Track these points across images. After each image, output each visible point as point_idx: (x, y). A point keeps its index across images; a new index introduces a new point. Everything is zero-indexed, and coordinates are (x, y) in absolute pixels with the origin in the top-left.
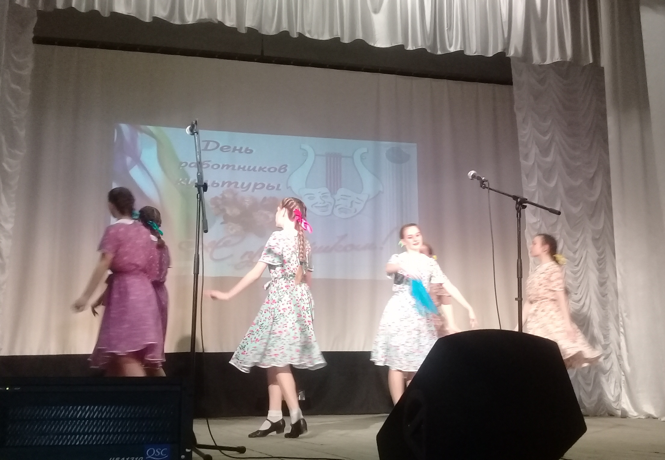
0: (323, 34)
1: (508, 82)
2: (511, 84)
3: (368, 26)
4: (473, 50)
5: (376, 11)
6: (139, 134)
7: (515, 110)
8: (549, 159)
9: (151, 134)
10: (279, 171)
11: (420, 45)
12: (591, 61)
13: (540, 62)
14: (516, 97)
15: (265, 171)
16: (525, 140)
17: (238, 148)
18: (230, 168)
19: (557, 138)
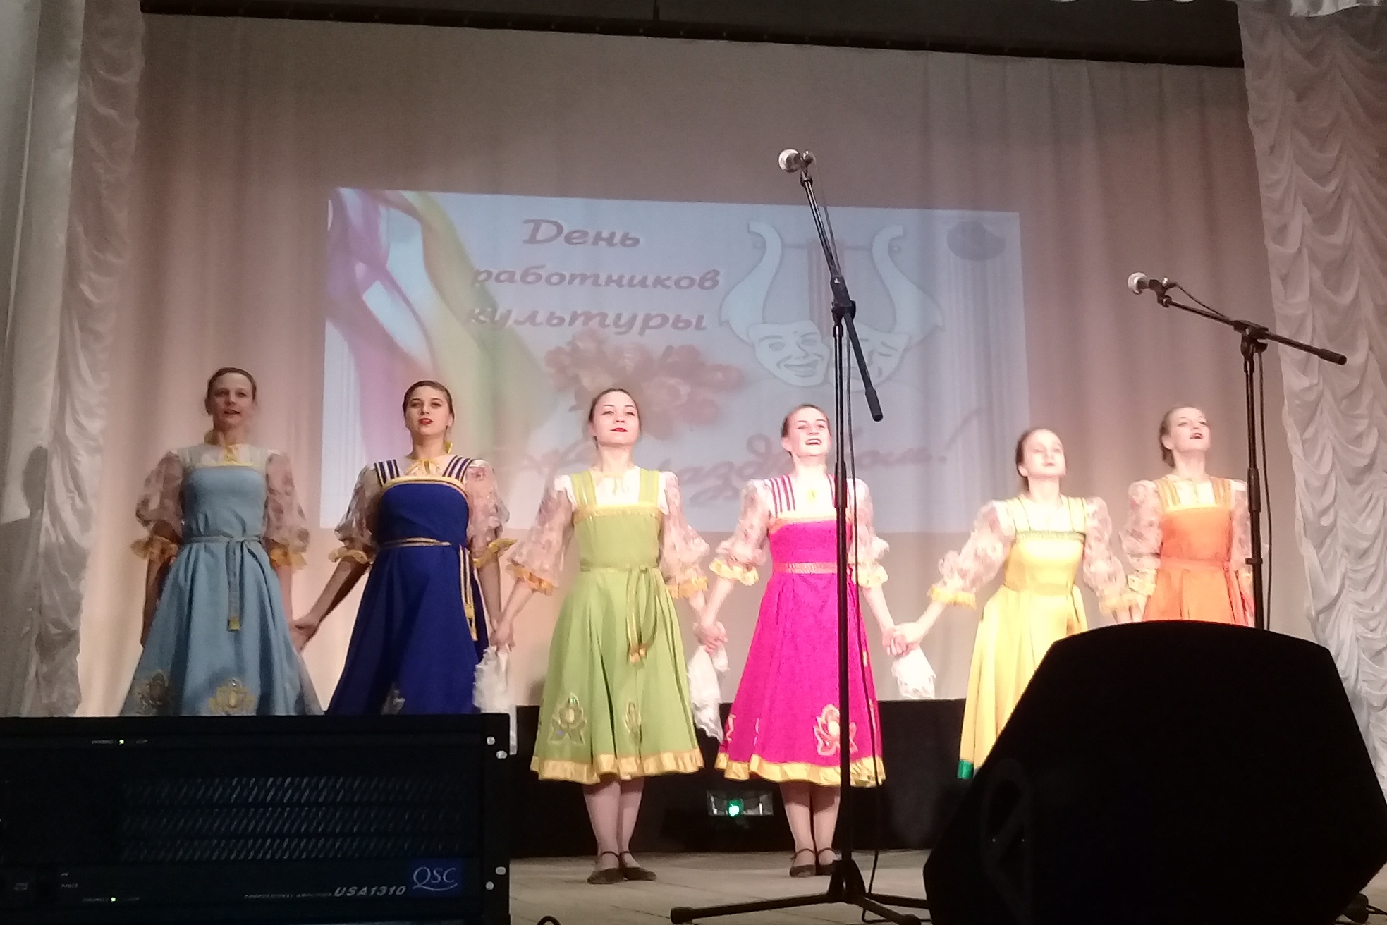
1: (1232, 59)
2: (1240, 64)
6: (382, 210)
7: (1251, 123)
8: (1338, 239)
9: (410, 210)
10: (701, 286)
13: (1307, 10)
14: (1252, 96)
15: (668, 287)
16: (1277, 195)
17: (605, 234)
18: (589, 282)
19: (1354, 188)
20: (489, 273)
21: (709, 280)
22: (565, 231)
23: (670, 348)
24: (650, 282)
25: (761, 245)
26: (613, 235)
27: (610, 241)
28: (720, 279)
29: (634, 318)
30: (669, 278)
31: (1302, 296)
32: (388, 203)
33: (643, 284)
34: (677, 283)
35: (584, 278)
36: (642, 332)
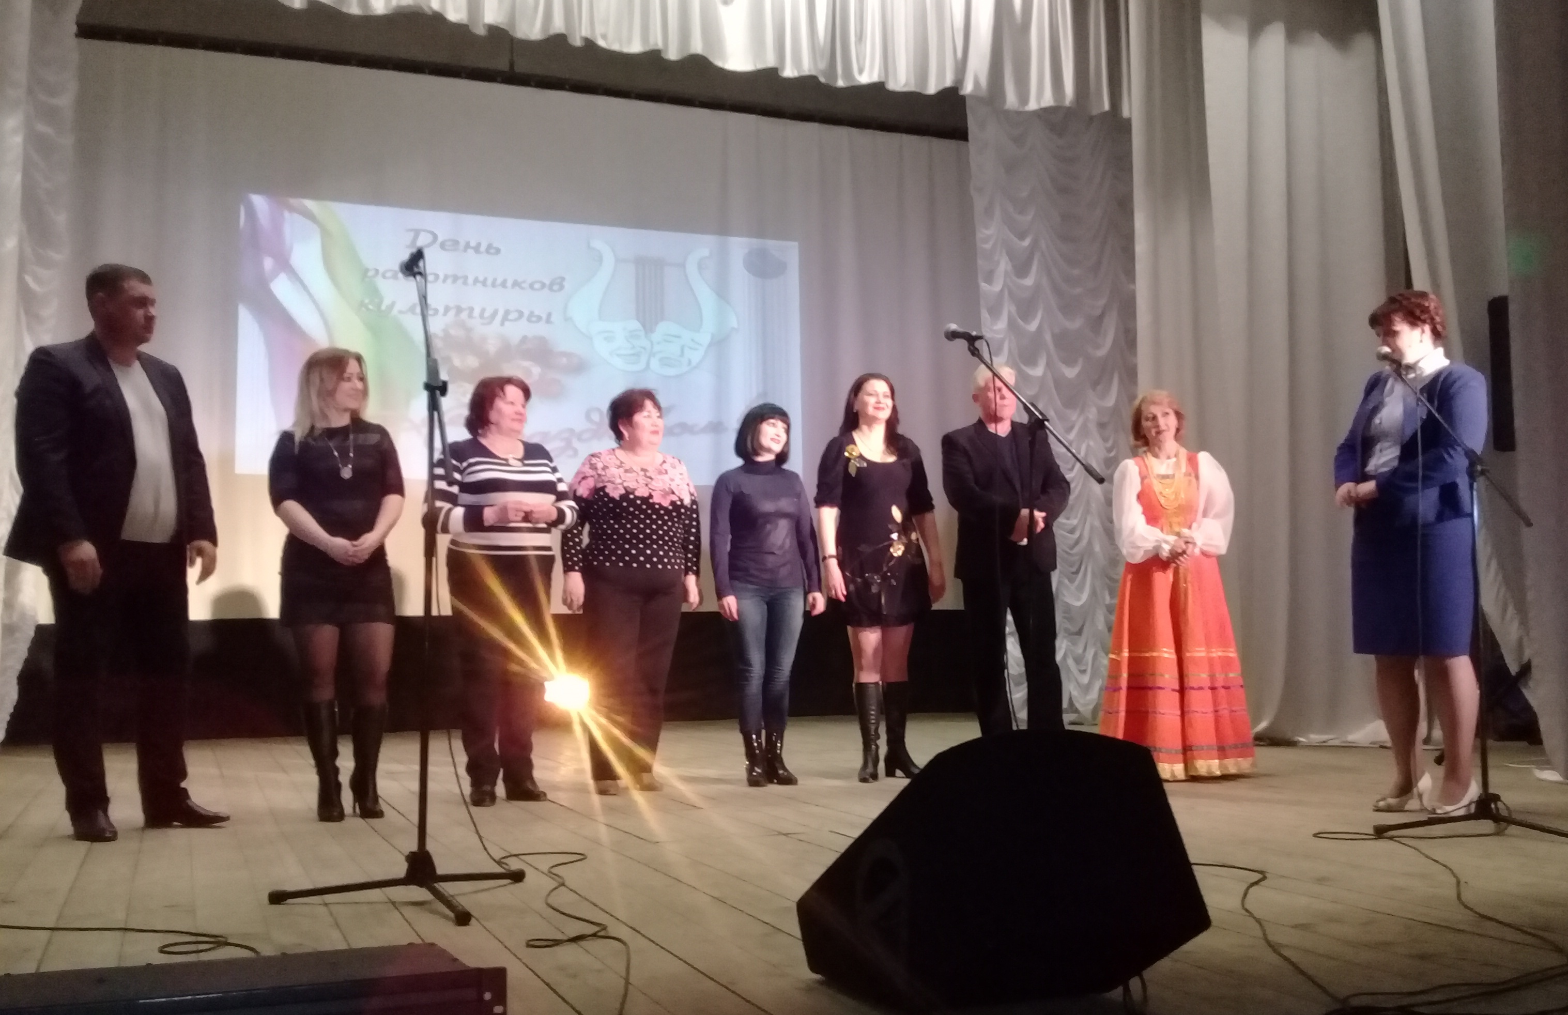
0: (629, 41)
1: (960, 134)
3: (712, 32)
4: (901, 81)
5: (727, 2)
6: (287, 214)
7: (972, 191)
8: (1029, 281)
9: (311, 217)
10: (551, 289)
11: (807, 67)
12: (1106, 107)
13: (1018, 106)
14: (973, 167)
15: (522, 288)
16: (988, 246)
17: (473, 244)
18: (460, 282)
19: (1043, 244)
20: (377, 271)
21: (557, 284)
22: (440, 239)
23: (524, 339)
24: (509, 283)
25: (600, 259)
26: (479, 245)
27: (477, 249)
28: (567, 285)
29: (495, 313)
30: (524, 282)
31: (1002, 325)
32: (292, 209)
33: (504, 284)
34: (531, 286)
35: (455, 278)
36: (502, 324)
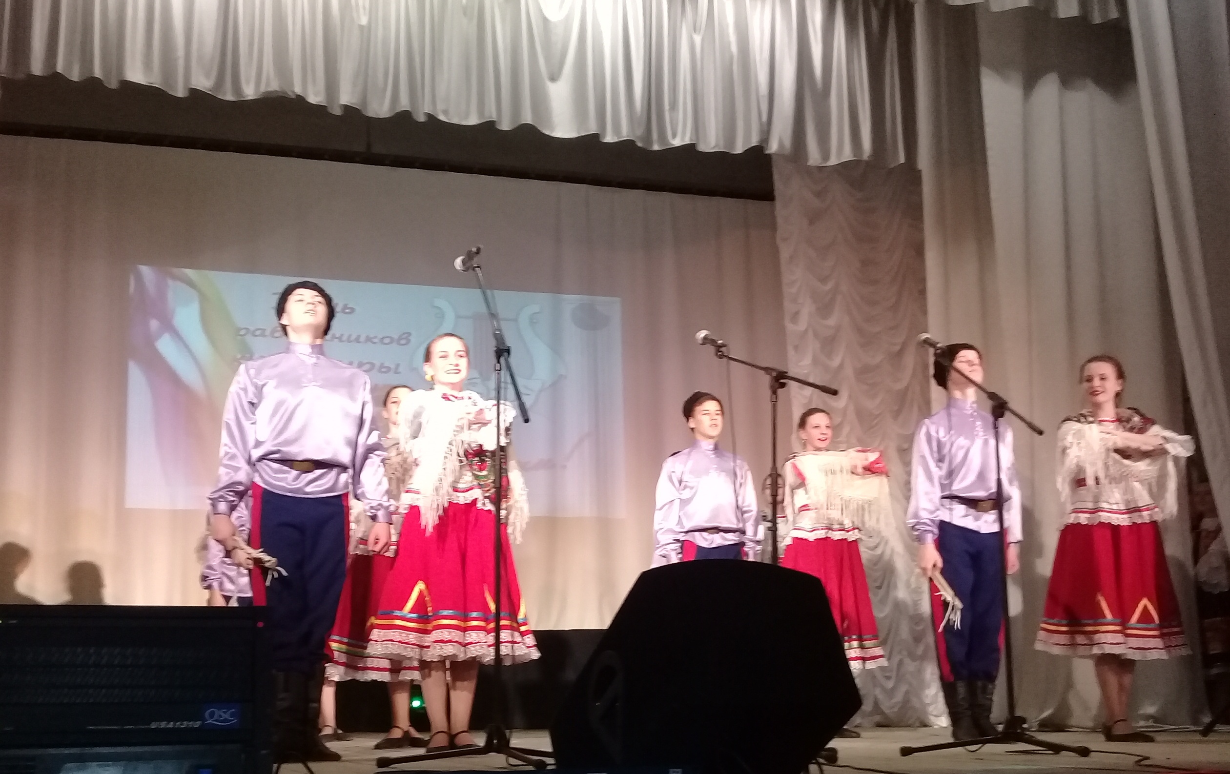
0: (467, 116)
1: (767, 195)
2: (773, 199)
3: (540, 101)
4: (711, 143)
5: (553, 78)
6: (170, 282)
7: (778, 240)
8: (832, 321)
9: (190, 284)
10: (399, 343)
11: (625, 134)
12: (902, 160)
13: (820, 161)
14: (780, 220)
15: (375, 343)
19: (844, 288)
20: (248, 330)
21: (404, 338)
24: (362, 339)
25: (441, 314)
28: (412, 338)
30: (375, 337)
31: (807, 361)
32: (175, 278)
33: (357, 340)
34: (382, 341)
